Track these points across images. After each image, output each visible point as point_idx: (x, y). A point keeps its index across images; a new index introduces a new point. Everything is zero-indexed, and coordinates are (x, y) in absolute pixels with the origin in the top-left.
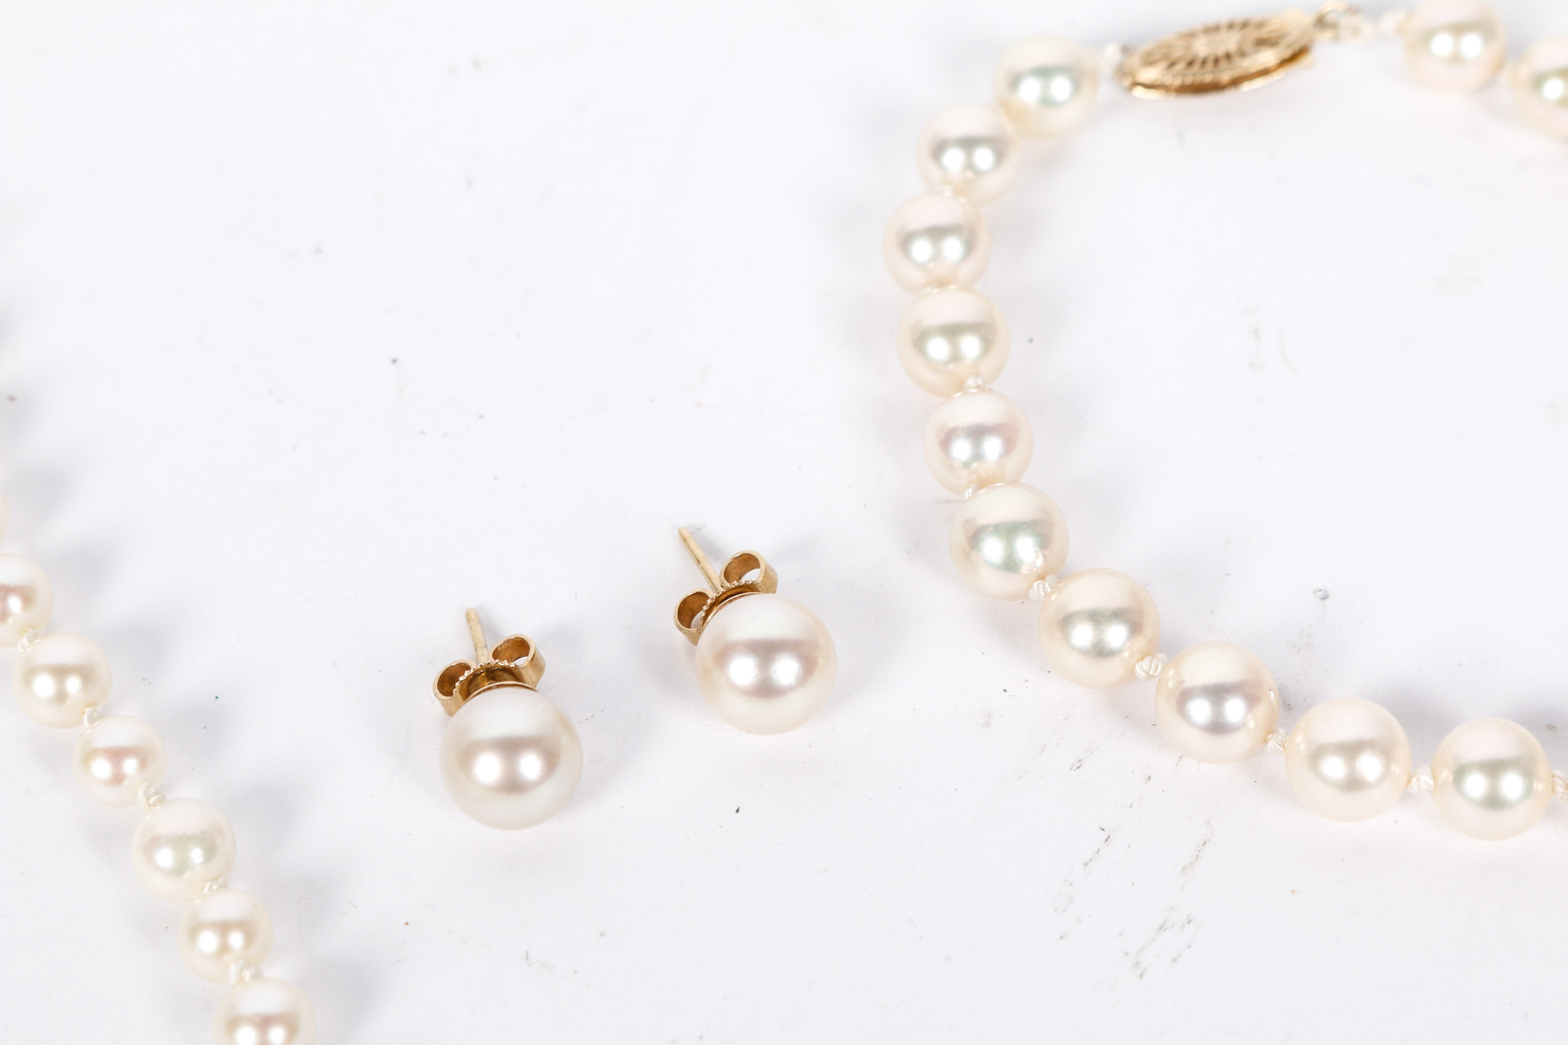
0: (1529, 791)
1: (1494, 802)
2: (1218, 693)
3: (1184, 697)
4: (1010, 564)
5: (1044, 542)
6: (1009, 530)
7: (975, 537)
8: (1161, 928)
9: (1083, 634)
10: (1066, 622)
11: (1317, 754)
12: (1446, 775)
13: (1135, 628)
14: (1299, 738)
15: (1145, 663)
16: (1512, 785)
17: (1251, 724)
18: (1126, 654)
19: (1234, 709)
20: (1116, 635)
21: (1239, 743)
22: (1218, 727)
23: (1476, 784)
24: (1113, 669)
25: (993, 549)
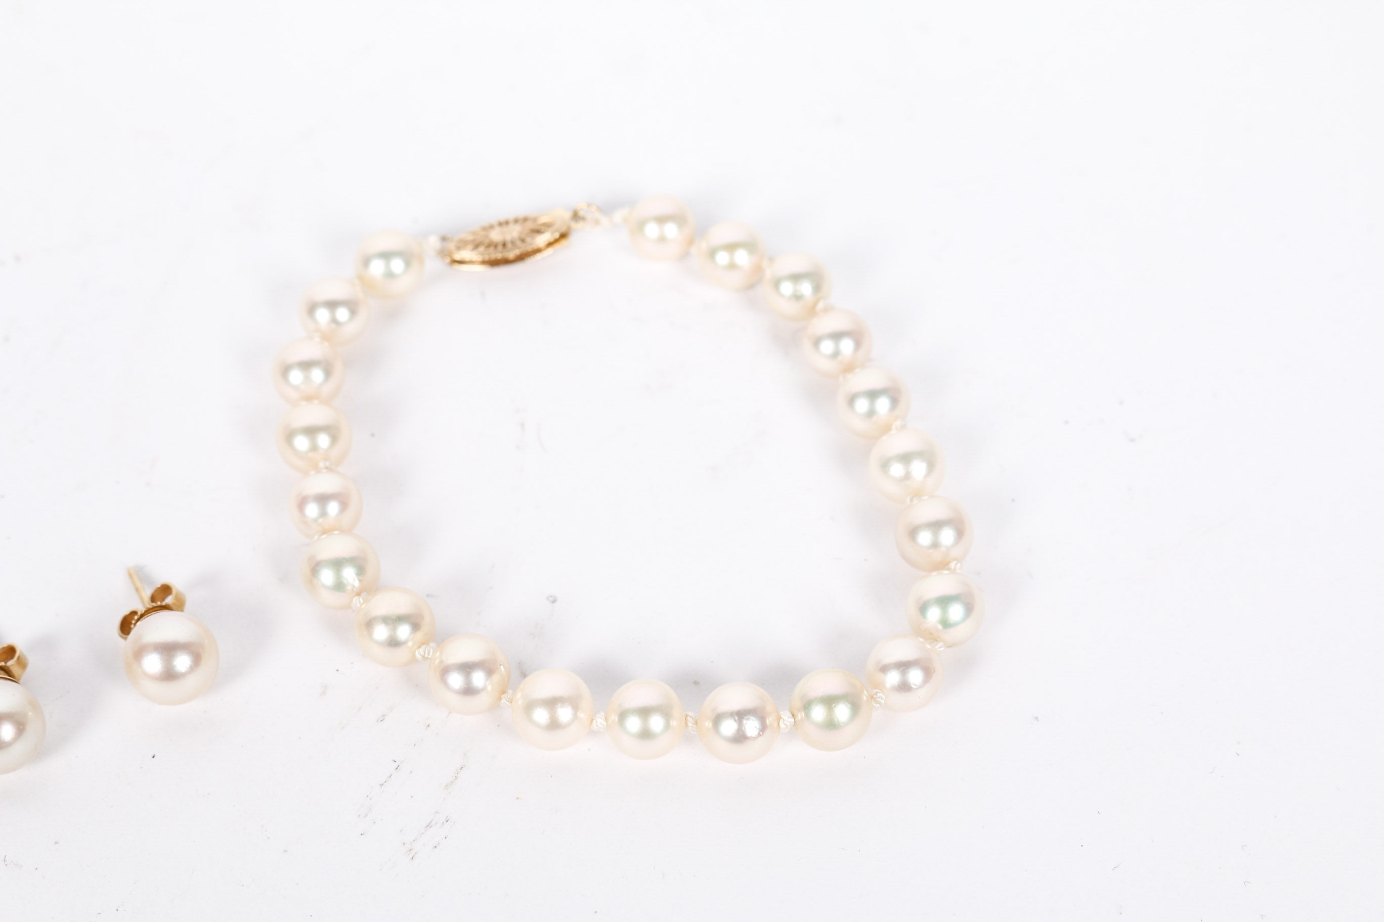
0: (667, 726)
1: (646, 734)
2: (467, 668)
3: (445, 671)
4: (339, 586)
5: (361, 571)
6: (338, 564)
7: (315, 569)
8: (429, 826)
9: (381, 632)
10: (369, 624)
11: (530, 707)
12: (614, 718)
13: (416, 627)
14: (519, 695)
15: (421, 650)
16: (656, 723)
17: (489, 688)
18: (410, 644)
19: (478, 679)
20: (404, 631)
21: (483, 700)
22: (469, 691)
23: (634, 724)
24: (401, 654)
25: (327, 576)
